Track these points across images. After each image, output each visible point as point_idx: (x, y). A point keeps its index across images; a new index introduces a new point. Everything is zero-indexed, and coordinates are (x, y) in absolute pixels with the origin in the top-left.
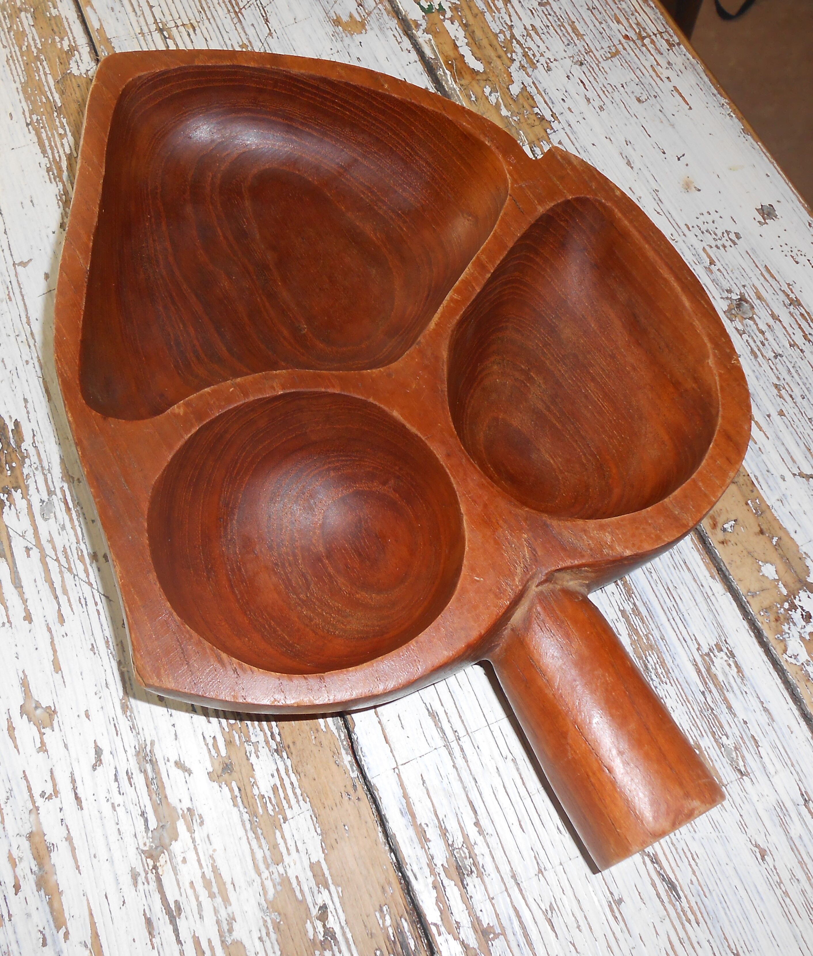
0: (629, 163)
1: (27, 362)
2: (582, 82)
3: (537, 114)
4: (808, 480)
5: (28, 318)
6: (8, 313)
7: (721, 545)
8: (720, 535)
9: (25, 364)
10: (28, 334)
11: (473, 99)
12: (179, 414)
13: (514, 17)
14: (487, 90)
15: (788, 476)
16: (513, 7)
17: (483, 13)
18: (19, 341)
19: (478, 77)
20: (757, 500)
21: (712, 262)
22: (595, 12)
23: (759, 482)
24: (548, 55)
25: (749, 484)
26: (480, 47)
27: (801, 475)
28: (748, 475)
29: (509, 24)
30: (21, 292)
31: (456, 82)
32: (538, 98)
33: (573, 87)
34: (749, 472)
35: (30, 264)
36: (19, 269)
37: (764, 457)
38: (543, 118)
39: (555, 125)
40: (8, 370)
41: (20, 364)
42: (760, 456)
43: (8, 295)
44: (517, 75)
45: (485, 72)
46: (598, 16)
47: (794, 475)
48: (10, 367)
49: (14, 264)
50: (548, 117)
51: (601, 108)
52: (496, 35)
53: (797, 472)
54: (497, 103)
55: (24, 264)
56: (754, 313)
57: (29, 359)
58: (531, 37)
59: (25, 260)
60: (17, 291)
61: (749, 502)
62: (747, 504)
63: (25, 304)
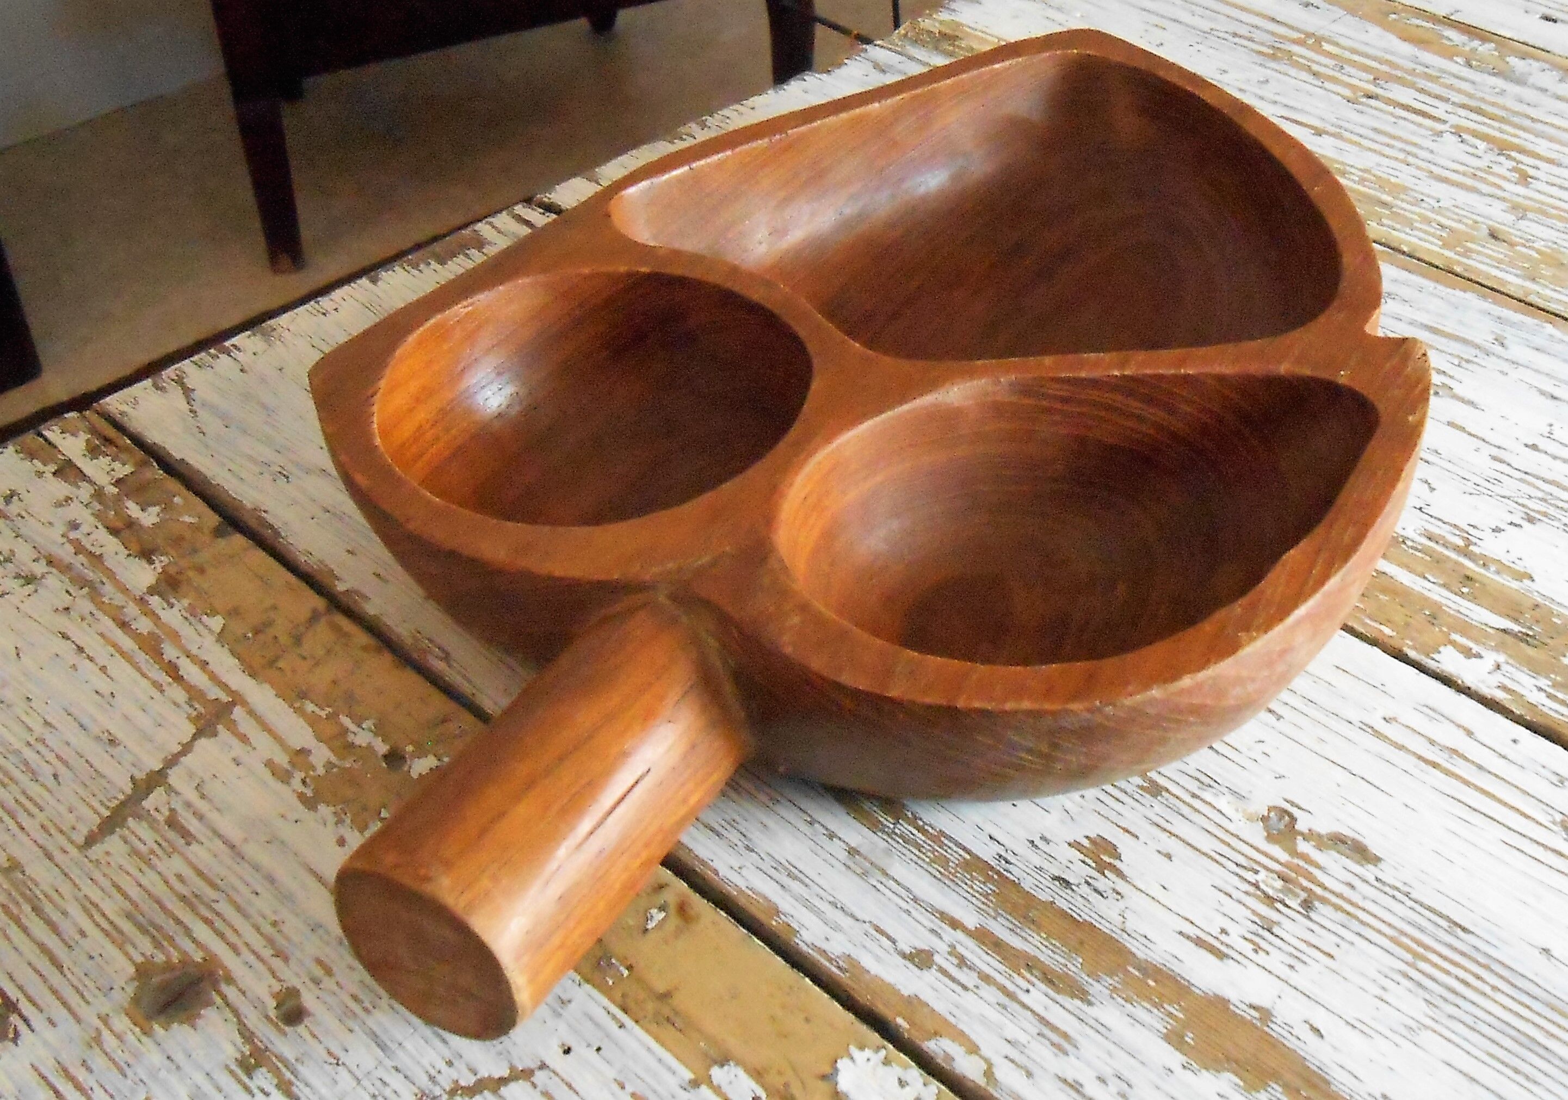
4: (512, 1068)
7: (663, 881)
8: (669, 897)
15: (555, 1059)
20: (611, 983)
23: (614, 1017)
25: (631, 1005)
27: (527, 1074)
28: (637, 1022)
34: (637, 1030)
37: (611, 1073)
42: (620, 1072)
47: (543, 1066)
53: (540, 1076)
61: (626, 973)
62: (630, 968)
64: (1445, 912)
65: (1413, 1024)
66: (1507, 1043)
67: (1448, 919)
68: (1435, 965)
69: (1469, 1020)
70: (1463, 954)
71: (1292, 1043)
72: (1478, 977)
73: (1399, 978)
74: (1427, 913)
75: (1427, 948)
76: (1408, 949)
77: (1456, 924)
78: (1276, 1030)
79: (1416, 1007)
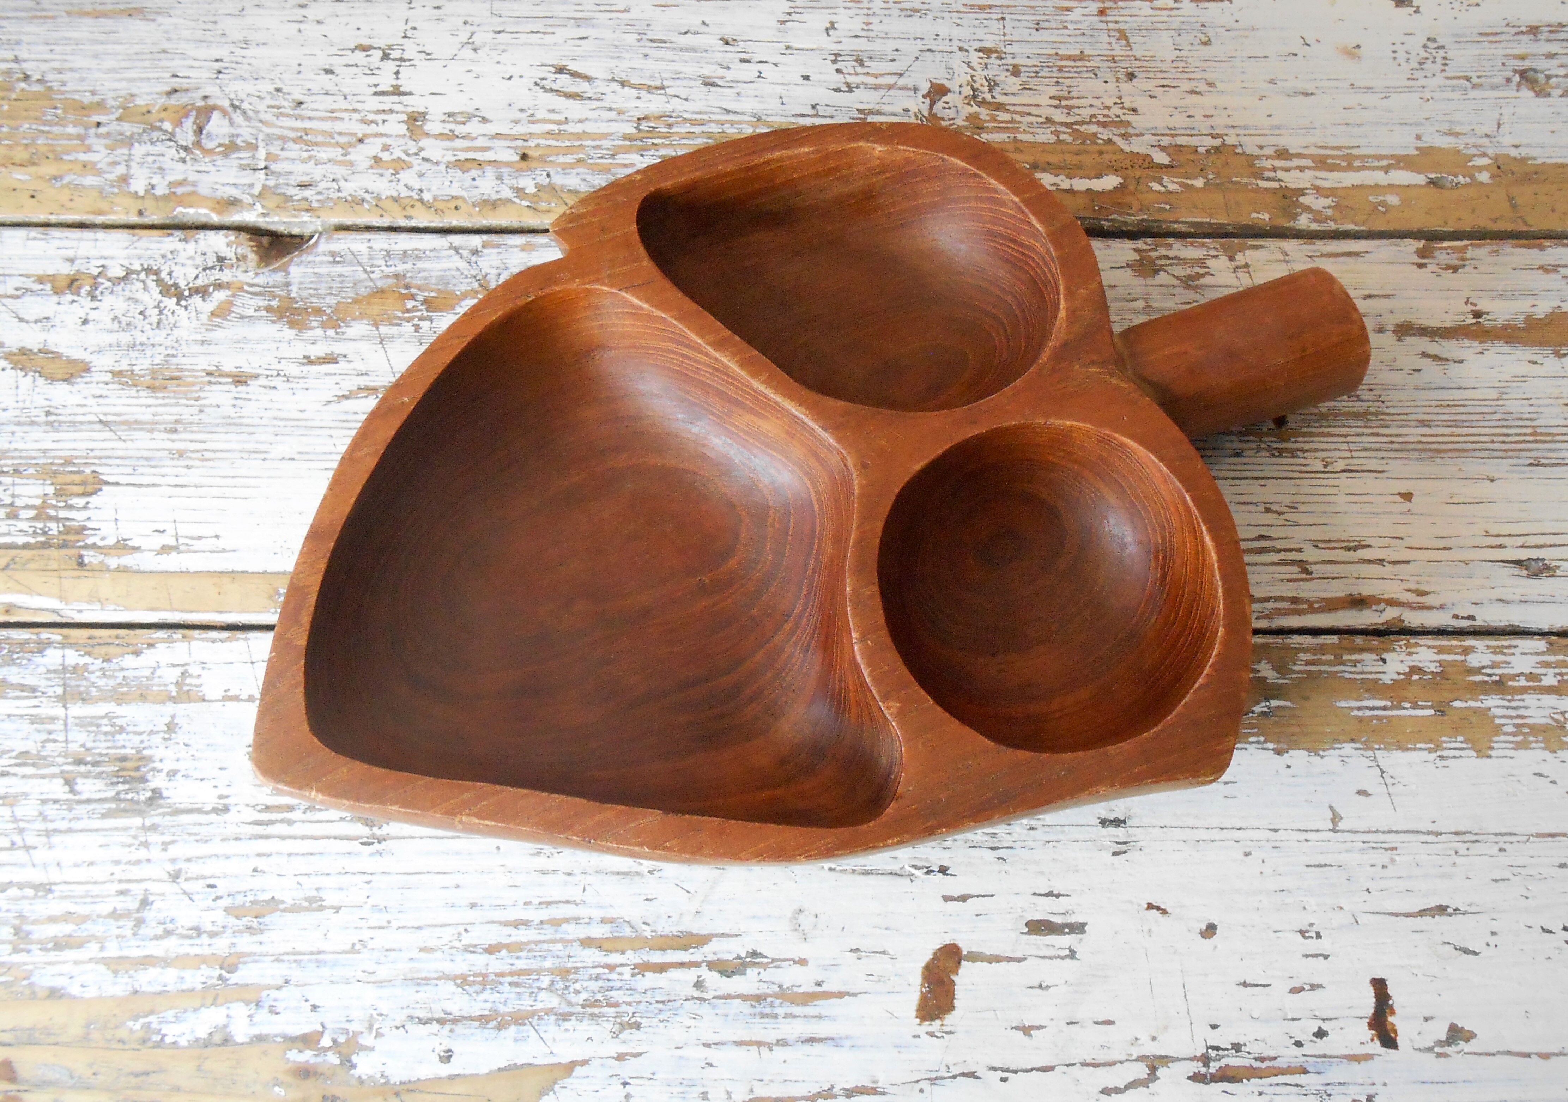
0: (1306, 94)
1: (1501, 850)
2: (1163, 86)
3: (1208, 151)
5: (1429, 833)
6: (1417, 857)
9: (1503, 853)
10: (1457, 838)
11: (1168, 207)
12: (900, 708)
13: (1034, 110)
14: (1156, 186)
16: (1014, 105)
17: (1015, 140)
18: (1466, 852)
19: (1132, 188)
21: (1468, 79)
22: (1043, 25)
24: (1109, 102)
26: (1079, 166)
29: (1043, 120)
30: (1383, 832)
31: (1133, 215)
32: (1182, 141)
33: (1171, 98)
35: (1338, 810)
36: (1341, 826)
38: (1217, 149)
39: (1230, 141)
40: (1511, 877)
41: (1503, 859)
43: (1386, 849)
44: (1138, 146)
45: (1125, 178)
46: (1053, 24)
48: (1507, 874)
49: (1334, 831)
50: (1217, 142)
51: (1211, 84)
52: (1059, 142)
54: (1181, 185)
55: (1336, 818)
56: (1542, 72)
57: (1497, 847)
58: (1074, 107)
59: (1330, 815)
60: (1381, 837)
63: (1404, 832)
64: (1548, 468)
65: (1504, 397)
66: (1464, 417)
67: (1542, 465)
68: (1525, 434)
69: (1488, 417)
70: (1521, 450)
71: (1536, 349)
72: (1504, 442)
73: (1532, 416)
74: (1554, 461)
75: (1536, 442)
76: (1541, 434)
77: (1537, 465)
78: (1548, 351)
79: (1513, 406)
